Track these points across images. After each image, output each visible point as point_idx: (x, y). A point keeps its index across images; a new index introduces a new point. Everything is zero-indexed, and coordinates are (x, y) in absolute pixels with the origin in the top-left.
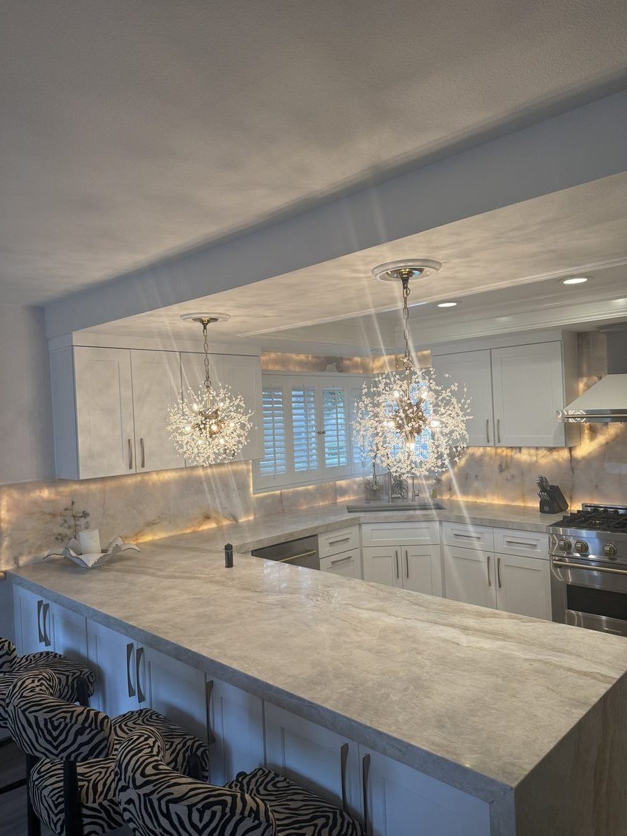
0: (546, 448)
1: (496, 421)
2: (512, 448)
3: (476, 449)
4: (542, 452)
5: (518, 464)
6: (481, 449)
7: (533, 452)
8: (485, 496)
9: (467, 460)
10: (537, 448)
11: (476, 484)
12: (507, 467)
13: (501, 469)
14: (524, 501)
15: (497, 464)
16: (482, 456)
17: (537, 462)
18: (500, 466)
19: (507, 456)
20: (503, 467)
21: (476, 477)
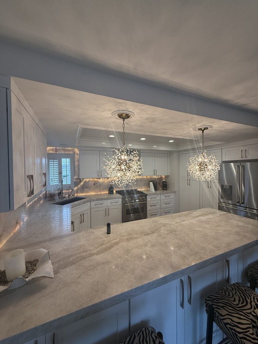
0: (107, 178)
1: (101, 171)
2: (98, 178)
3: (87, 179)
4: (106, 179)
5: (99, 182)
6: (88, 179)
7: (103, 179)
8: (89, 193)
9: (84, 183)
10: (104, 178)
11: (86, 190)
12: (96, 184)
13: (94, 184)
14: (100, 192)
15: (93, 183)
16: (89, 181)
17: (104, 181)
18: (94, 183)
19: (96, 180)
20: (95, 184)
21: (87, 187)
